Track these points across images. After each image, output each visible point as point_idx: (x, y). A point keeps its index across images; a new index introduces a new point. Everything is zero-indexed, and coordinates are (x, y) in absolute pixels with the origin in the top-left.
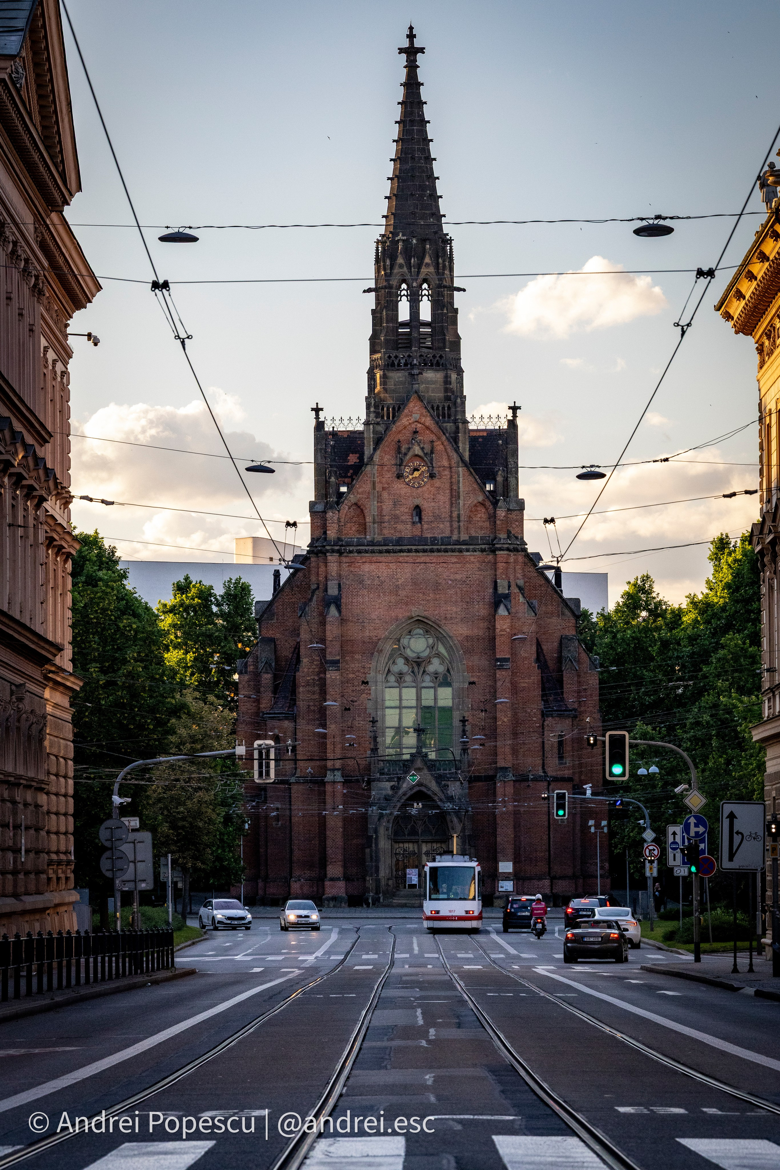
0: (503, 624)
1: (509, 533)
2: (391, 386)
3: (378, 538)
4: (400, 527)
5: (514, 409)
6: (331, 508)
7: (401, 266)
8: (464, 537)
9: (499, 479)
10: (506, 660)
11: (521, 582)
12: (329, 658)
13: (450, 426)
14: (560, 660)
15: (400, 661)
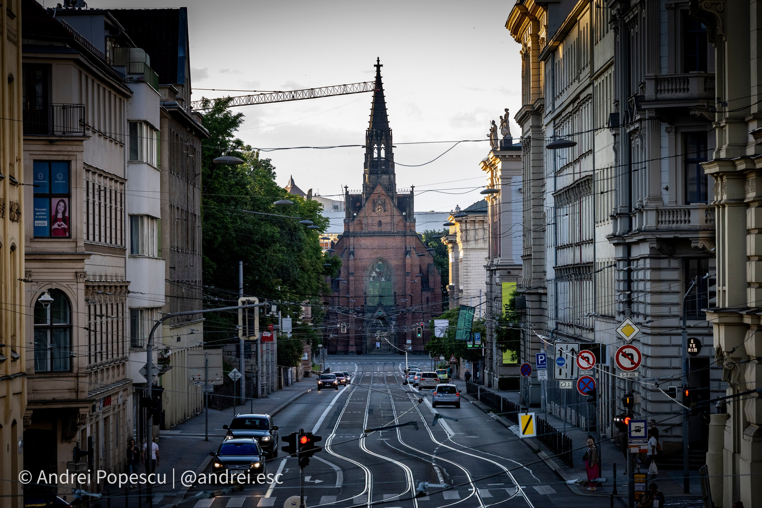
0: (408, 260)
1: (410, 230)
2: (371, 180)
3: (367, 231)
4: (374, 228)
5: (413, 187)
6: (351, 221)
7: (375, 140)
8: (395, 231)
9: (407, 211)
10: (409, 273)
11: (414, 246)
12: (350, 272)
13: (391, 194)
14: (428, 271)
15: (374, 273)
